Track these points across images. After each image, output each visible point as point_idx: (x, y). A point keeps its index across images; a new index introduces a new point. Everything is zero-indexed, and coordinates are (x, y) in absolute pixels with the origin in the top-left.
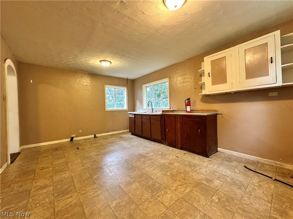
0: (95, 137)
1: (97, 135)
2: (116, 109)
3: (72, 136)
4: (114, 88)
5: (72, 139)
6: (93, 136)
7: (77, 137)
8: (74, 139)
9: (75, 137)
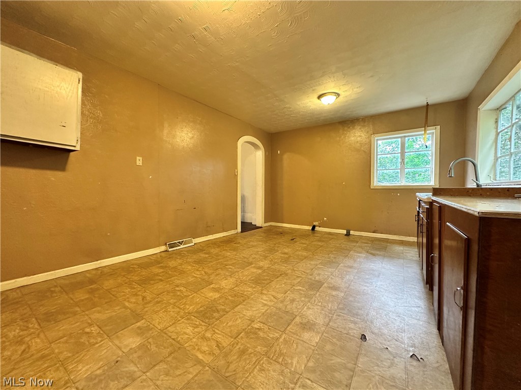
0: (348, 234)
1: (352, 232)
2: (402, 184)
3: (315, 224)
4: (401, 137)
5: (314, 228)
6: (345, 232)
7: (320, 227)
8: (317, 228)
9: (317, 226)
